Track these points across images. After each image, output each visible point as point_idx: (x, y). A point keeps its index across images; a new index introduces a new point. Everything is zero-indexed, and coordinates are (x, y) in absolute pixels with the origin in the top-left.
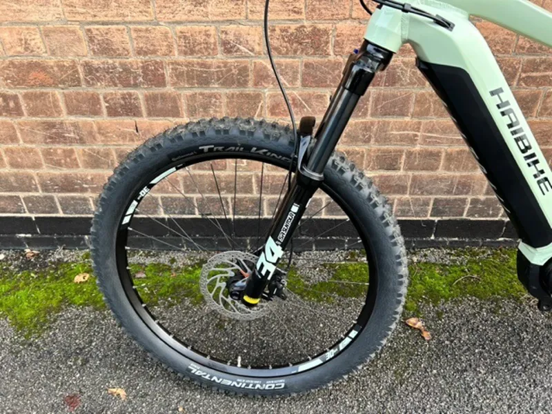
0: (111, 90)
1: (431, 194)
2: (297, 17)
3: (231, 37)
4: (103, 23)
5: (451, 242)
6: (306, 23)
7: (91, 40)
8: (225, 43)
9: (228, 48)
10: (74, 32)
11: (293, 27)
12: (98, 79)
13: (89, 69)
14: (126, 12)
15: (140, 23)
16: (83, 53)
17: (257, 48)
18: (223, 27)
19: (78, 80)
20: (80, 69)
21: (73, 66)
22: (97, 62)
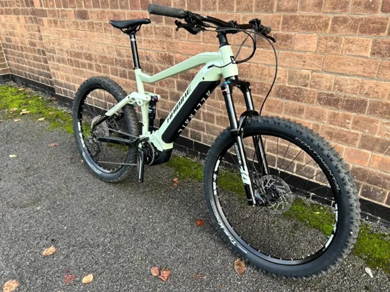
0: (120, 68)
1: (214, 135)
2: (164, 50)
3: (148, 55)
4: (120, 46)
5: (226, 163)
6: (167, 53)
7: (117, 51)
8: (147, 57)
9: (148, 59)
10: (113, 48)
11: (164, 53)
12: (118, 64)
13: (116, 60)
14: (124, 43)
15: (127, 47)
16: (114, 55)
17: (155, 60)
18: (146, 51)
19: (113, 63)
20: (114, 60)
21: (113, 59)
22: (118, 58)
